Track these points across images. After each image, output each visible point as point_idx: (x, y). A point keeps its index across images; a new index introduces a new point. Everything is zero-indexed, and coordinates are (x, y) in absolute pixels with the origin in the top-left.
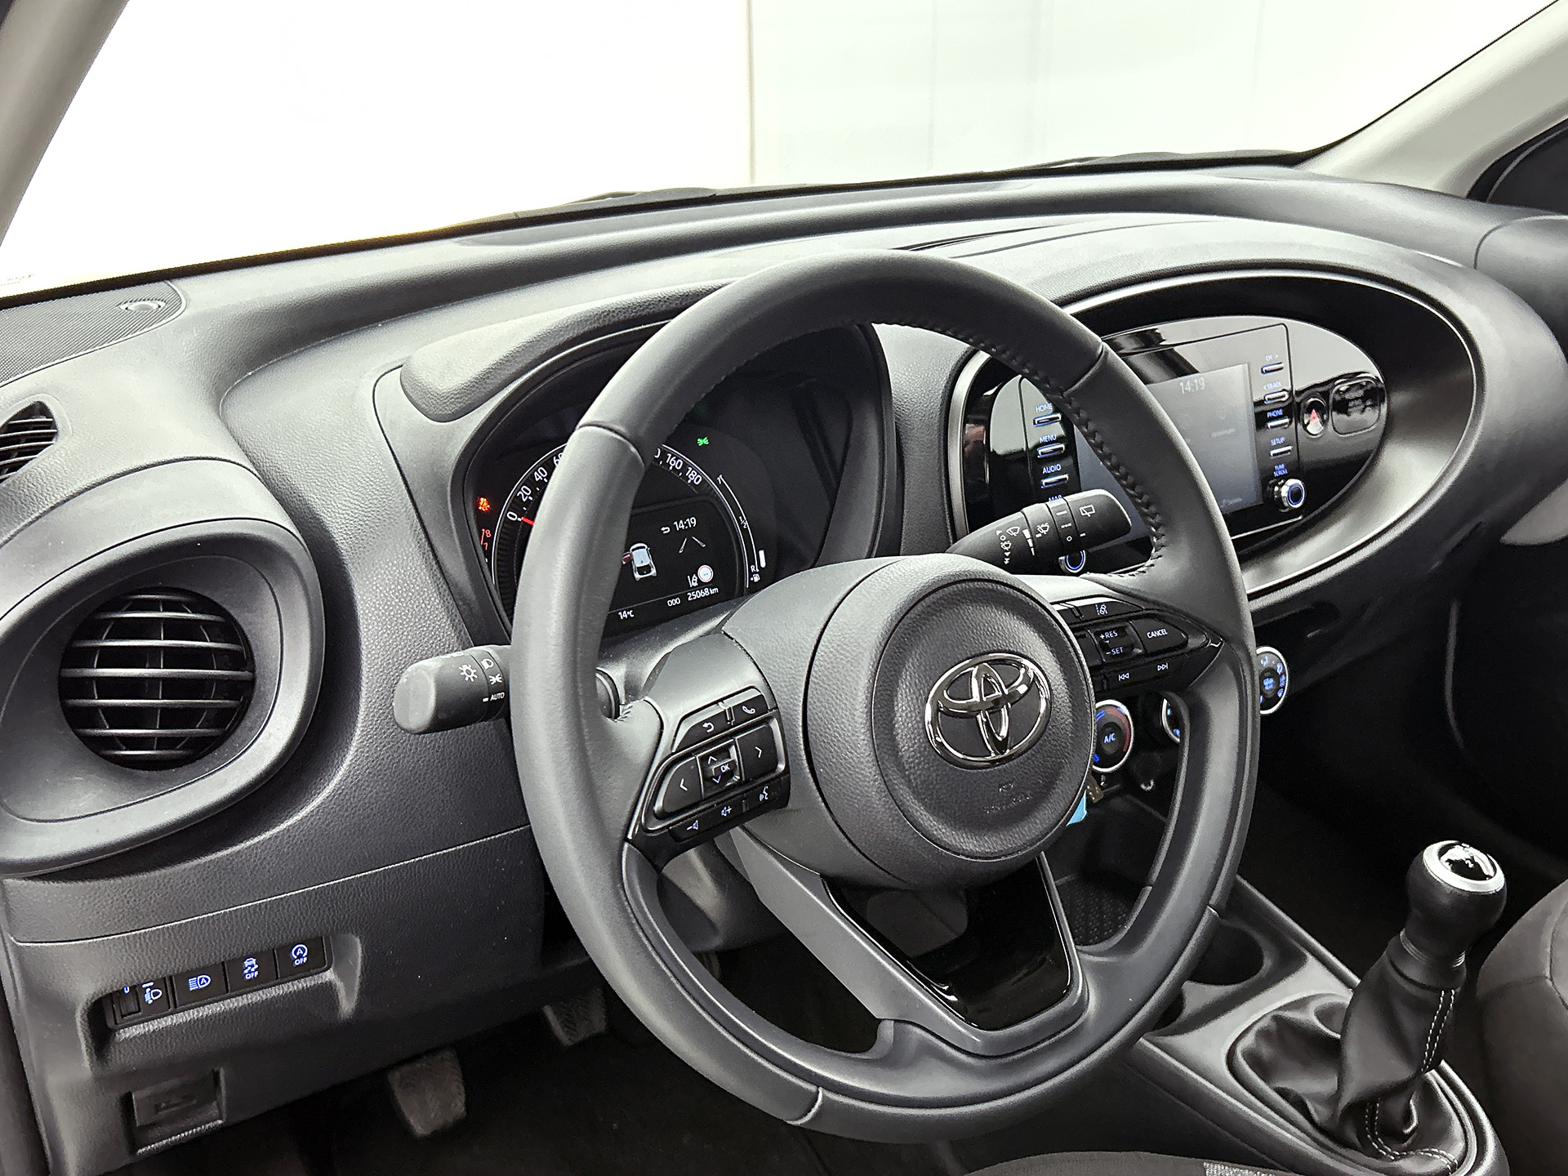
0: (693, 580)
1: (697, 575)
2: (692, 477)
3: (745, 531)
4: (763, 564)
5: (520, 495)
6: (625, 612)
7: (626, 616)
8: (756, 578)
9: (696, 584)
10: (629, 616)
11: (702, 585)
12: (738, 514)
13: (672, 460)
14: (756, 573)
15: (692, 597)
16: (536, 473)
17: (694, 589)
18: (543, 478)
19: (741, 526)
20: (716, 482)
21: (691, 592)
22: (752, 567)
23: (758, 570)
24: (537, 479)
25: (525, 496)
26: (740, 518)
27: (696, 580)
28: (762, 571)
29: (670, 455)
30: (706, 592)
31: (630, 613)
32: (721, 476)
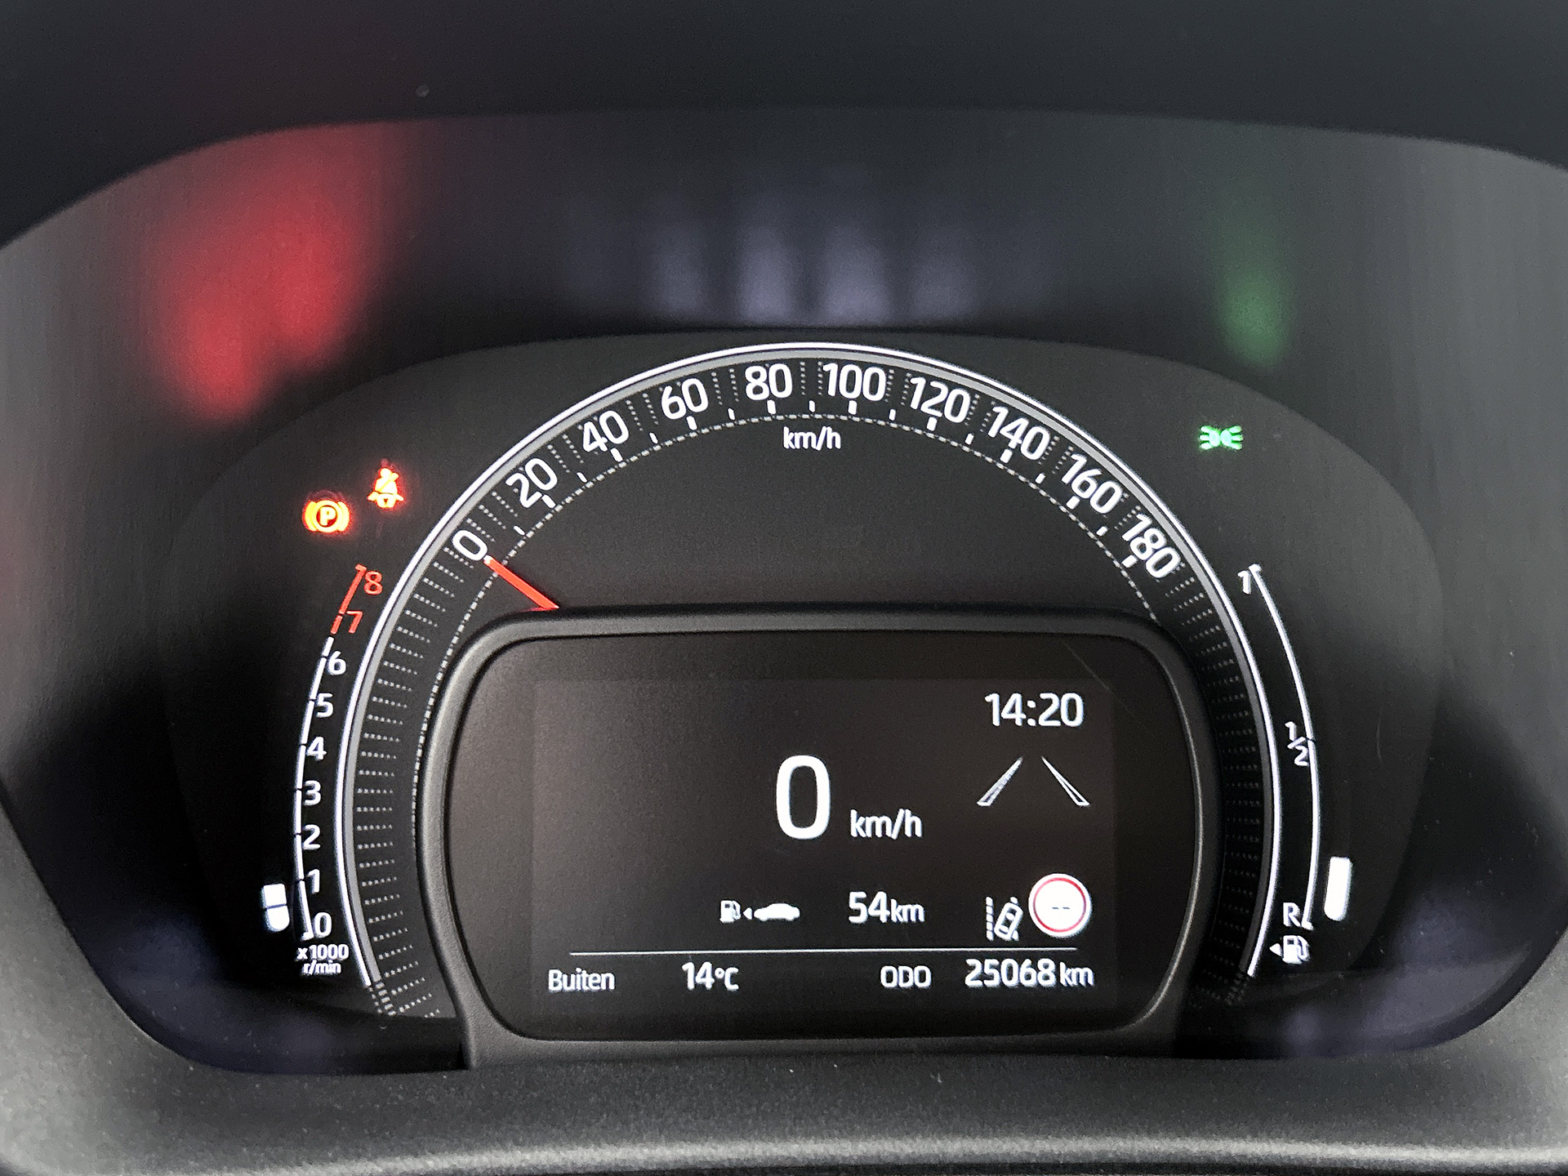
0: (1004, 913)
1: (1024, 904)
2: (1142, 548)
3: (1295, 779)
4: (1336, 907)
5: (518, 484)
6: (707, 966)
7: (709, 982)
8: (1294, 952)
9: (1011, 934)
10: (719, 983)
11: (1032, 939)
12: (1284, 709)
13: (1084, 476)
14: (1294, 930)
15: (983, 977)
16: (589, 427)
17: (1000, 950)
18: (610, 445)
19: (1287, 756)
20: (1232, 586)
21: (982, 958)
22: (1290, 912)
23: (1307, 925)
24: (588, 447)
25: (533, 489)
26: (1291, 725)
27: (1016, 920)
28: (1322, 933)
29: (1081, 461)
30: (1042, 974)
31: (726, 974)
32: (1255, 569)
